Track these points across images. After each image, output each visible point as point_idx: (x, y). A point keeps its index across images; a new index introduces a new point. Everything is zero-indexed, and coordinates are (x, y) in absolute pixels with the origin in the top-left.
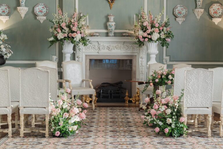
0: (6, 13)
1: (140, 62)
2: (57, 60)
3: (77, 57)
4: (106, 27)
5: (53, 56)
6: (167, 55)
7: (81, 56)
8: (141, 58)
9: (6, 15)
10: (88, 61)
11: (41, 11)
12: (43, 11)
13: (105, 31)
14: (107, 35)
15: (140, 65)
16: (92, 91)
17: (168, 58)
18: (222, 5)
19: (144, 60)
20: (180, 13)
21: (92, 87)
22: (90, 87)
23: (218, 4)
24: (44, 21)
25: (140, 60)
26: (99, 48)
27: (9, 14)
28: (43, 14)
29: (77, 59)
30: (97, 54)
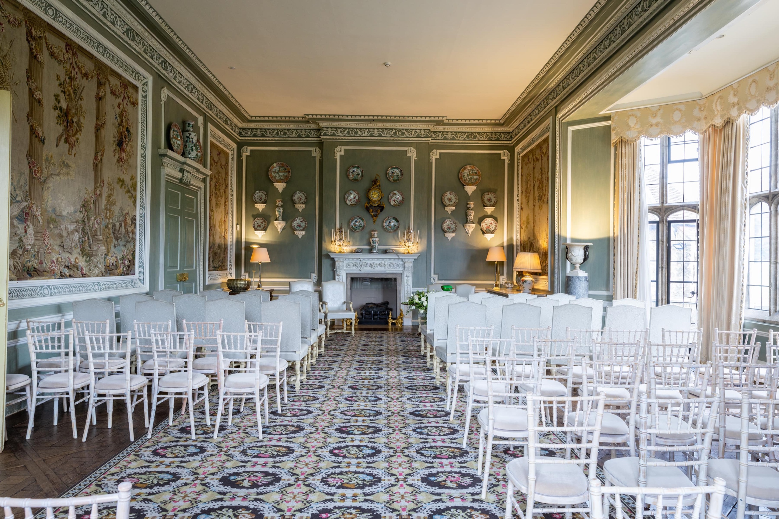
0: (262, 227)
1: (405, 281)
2: (317, 278)
3: (338, 275)
4: (369, 244)
5: (312, 274)
6: (435, 274)
7: (341, 274)
8: (407, 277)
9: (262, 230)
10: (349, 279)
11: (299, 226)
12: (302, 225)
13: (367, 247)
14: (370, 251)
15: (406, 284)
16: (352, 315)
17: (436, 276)
18: (497, 221)
19: (409, 278)
20: (449, 228)
21: (353, 310)
22: (351, 310)
23: (491, 219)
24: (302, 236)
25: (406, 278)
26: (361, 266)
27: (265, 229)
28: (301, 228)
29: (337, 277)
30: (359, 272)
